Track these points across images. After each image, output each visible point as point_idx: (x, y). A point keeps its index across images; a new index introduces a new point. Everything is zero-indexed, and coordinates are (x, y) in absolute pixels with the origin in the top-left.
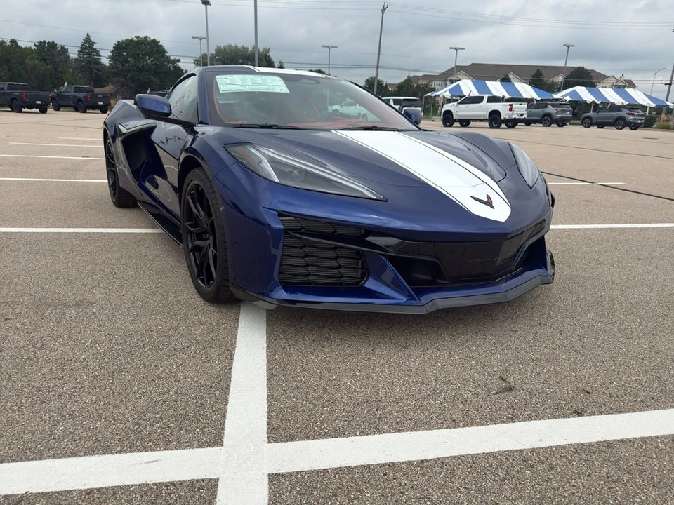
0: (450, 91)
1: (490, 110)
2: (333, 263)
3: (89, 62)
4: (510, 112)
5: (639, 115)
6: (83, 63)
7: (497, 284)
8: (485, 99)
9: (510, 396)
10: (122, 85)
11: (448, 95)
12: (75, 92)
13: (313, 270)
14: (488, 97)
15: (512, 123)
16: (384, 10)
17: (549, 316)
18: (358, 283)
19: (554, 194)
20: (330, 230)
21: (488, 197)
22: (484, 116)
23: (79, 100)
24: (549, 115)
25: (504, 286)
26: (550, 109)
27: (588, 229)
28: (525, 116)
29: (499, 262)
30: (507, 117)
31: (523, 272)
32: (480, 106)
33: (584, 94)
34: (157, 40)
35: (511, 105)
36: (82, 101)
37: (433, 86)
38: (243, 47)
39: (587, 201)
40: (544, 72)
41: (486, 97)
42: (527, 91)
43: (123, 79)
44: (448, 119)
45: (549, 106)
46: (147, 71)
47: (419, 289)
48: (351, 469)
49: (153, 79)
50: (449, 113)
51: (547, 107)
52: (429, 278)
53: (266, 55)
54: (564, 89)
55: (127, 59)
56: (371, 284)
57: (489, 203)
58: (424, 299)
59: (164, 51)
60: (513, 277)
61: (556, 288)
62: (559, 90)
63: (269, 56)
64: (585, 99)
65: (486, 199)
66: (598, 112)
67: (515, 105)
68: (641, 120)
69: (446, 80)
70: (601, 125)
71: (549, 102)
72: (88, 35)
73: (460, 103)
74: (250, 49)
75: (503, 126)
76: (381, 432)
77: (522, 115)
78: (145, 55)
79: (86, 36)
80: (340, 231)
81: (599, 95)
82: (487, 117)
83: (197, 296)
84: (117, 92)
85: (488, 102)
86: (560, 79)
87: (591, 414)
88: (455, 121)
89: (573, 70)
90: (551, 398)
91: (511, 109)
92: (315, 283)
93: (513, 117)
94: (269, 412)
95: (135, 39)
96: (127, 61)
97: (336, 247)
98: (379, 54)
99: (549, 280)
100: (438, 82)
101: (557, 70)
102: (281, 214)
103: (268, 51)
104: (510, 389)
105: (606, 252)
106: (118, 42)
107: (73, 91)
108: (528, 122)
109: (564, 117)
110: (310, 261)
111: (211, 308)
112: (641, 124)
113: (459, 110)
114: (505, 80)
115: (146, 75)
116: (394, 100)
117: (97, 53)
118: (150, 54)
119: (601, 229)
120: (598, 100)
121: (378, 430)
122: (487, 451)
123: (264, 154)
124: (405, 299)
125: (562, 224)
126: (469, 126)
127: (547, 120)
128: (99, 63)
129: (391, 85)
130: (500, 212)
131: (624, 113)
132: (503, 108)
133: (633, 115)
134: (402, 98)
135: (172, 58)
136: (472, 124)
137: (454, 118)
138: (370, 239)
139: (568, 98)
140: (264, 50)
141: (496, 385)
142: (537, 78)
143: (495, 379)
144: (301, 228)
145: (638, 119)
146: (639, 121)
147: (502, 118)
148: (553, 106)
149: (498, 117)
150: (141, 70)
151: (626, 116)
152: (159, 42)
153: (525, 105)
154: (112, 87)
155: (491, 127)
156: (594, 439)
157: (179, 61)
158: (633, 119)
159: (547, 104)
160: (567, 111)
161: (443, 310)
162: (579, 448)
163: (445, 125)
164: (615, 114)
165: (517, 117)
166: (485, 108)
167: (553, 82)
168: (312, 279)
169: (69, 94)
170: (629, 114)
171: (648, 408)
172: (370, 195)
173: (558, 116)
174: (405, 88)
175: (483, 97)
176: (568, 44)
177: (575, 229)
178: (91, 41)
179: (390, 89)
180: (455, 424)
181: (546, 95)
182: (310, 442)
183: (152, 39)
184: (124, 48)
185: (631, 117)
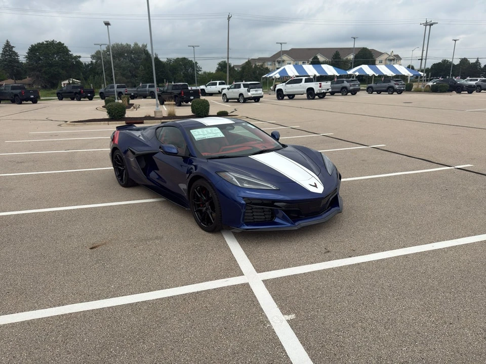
0: (279, 73)
1: (307, 88)
2: (263, 214)
3: (10, 61)
4: (321, 88)
5: (401, 85)
6: (5, 63)
7: (321, 215)
8: (304, 81)
9: (329, 254)
10: (38, 77)
11: (278, 76)
12: (11, 89)
13: (255, 217)
14: (306, 79)
15: (322, 96)
16: (229, 18)
17: (342, 225)
18: (271, 220)
19: (340, 173)
20: (261, 202)
21: (315, 184)
22: (304, 92)
23: (16, 95)
24: (345, 88)
25: (324, 216)
26: (346, 84)
27: (362, 180)
28: (330, 90)
29: (321, 206)
30: (318, 92)
31: (331, 208)
32: (300, 86)
33: (367, 70)
34: (62, 43)
35: (320, 84)
36: (18, 96)
37: (266, 66)
38: (127, 45)
39: (363, 161)
40: (341, 53)
41: (304, 78)
42: (330, 70)
43: (38, 73)
44: (280, 95)
45: (345, 82)
46: (56, 66)
47: (295, 220)
48: (284, 277)
49: (61, 71)
50: (280, 91)
51: (343, 82)
52: (296, 215)
53: (145, 50)
54: (354, 67)
55: (39, 58)
56: (277, 220)
57: (316, 186)
58: (296, 224)
59: (68, 51)
60: (327, 211)
61: (345, 212)
62: (350, 68)
63: (147, 50)
64: (368, 73)
65: (314, 185)
66: (376, 84)
67: (323, 84)
68: (403, 87)
69: (274, 61)
70: (379, 92)
71: (345, 79)
72: (7, 41)
73: (287, 84)
74: (132, 45)
75: (317, 97)
76: (290, 267)
77: (328, 90)
78: (54, 54)
79: (6, 42)
80: (265, 202)
81: (377, 70)
82: (306, 92)
83: (201, 230)
84: (34, 82)
85: (305, 82)
86: (351, 57)
87: (354, 256)
88: (285, 95)
89: (360, 50)
90: (342, 253)
91: (320, 87)
92: (257, 222)
93: (322, 91)
94: (253, 266)
95: (45, 43)
96: (40, 59)
97: (263, 208)
98: (228, 49)
99: (340, 212)
100: (270, 63)
101: (349, 50)
102: (244, 198)
103: (146, 46)
104: (328, 252)
105: (368, 192)
106: (32, 46)
107: (10, 89)
108: (332, 93)
109: (355, 89)
110: (255, 214)
111: (210, 234)
112: (403, 90)
113: (286, 88)
114: (315, 62)
115: (56, 69)
116: (243, 84)
117: (16, 54)
118: (58, 53)
119: (368, 179)
120: (377, 74)
121: (289, 267)
122: (323, 269)
123: (233, 176)
124: (290, 225)
125: (350, 177)
126: (295, 98)
127: (344, 91)
128: (18, 62)
129: (237, 66)
130: (320, 189)
131: (392, 83)
132: (315, 86)
133: (398, 84)
134: (249, 83)
135: (74, 55)
136: (296, 97)
137: (284, 93)
138: (276, 204)
139: (357, 74)
140: (143, 45)
141: (324, 251)
142: (337, 58)
143: (323, 249)
144: (251, 202)
145: (401, 87)
146: (402, 88)
147: (315, 93)
148: (348, 82)
149: (312, 92)
150: (51, 65)
151: (394, 85)
152: (63, 44)
153: (329, 83)
154: (30, 79)
155: (309, 98)
156: (354, 263)
157: (80, 57)
158: (398, 87)
159: (343, 81)
160: (356, 84)
161: (303, 227)
162: (350, 266)
163: (279, 99)
164: (387, 85)
165: (325, 91)
166: (304, 86)
167: (347, 59)
168: (255, 220)
169: (7, 91)
170: (396, 84)
171: (372, 253)
172: (274, 188)
173: (351, 88)
174: (247, 69)
175: (302, 79)
176: (354, 37)
177: (355, 180)
178: (10, 45)
179: (236, 69)
180: (312, 263)
181: (343, 73)
182: (269, 272)
183: (58, 42)
184: (37, 50)
185: (397, 86)
